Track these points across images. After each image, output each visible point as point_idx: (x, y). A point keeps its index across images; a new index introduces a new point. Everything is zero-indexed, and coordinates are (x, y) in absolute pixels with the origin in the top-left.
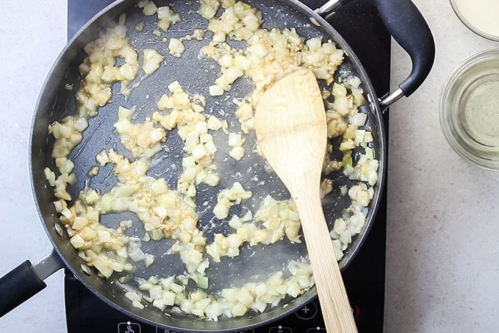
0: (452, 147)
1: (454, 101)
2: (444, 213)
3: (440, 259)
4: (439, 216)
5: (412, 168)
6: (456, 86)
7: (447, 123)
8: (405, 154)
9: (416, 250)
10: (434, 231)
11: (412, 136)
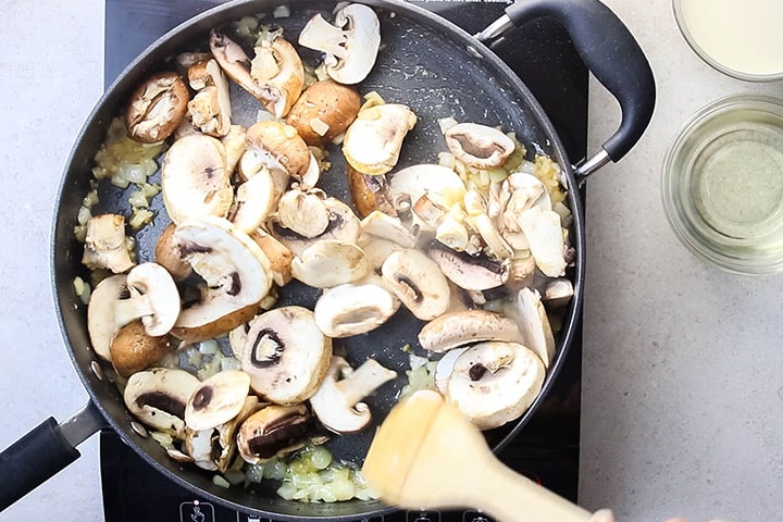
0: (681, 240)
1: (683, 172)
2: (668, 337)
3: (663, 407)
4: (661, 343)
5: (620, 271)
6: (687, 148)
7: (672, 203)
8: (611, 249)
9: (626, 394)
10: (653, 365)
11: (620, 222)
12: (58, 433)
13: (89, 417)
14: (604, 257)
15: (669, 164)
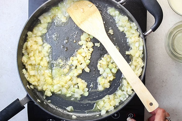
0: (169, 56)
1: (170, 39)
2: (166, 79)
3: (165, 96)
4: (164, 81)
5: (154, 63)
6: (171, 33)
7: (167, 47)
8: (152, 58)
9: (156, 93)
10: (163, 86)
11: (154, 52)
12: (19, 102)
13: (27, 98)
14: (151, 60)
15: (166, 38)
